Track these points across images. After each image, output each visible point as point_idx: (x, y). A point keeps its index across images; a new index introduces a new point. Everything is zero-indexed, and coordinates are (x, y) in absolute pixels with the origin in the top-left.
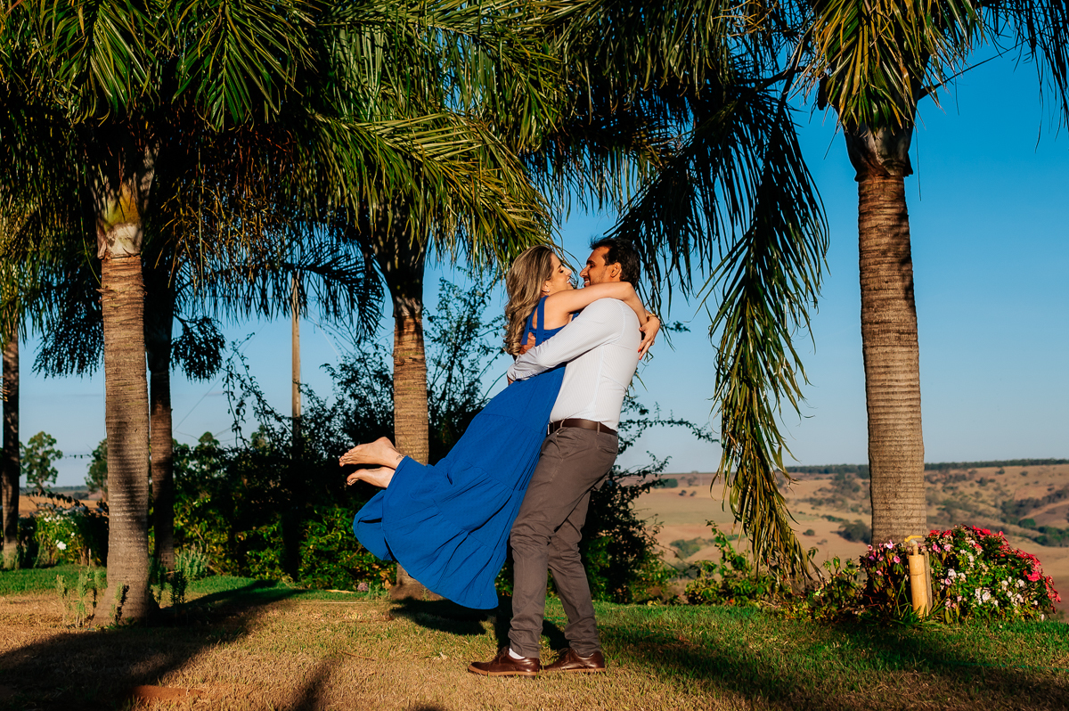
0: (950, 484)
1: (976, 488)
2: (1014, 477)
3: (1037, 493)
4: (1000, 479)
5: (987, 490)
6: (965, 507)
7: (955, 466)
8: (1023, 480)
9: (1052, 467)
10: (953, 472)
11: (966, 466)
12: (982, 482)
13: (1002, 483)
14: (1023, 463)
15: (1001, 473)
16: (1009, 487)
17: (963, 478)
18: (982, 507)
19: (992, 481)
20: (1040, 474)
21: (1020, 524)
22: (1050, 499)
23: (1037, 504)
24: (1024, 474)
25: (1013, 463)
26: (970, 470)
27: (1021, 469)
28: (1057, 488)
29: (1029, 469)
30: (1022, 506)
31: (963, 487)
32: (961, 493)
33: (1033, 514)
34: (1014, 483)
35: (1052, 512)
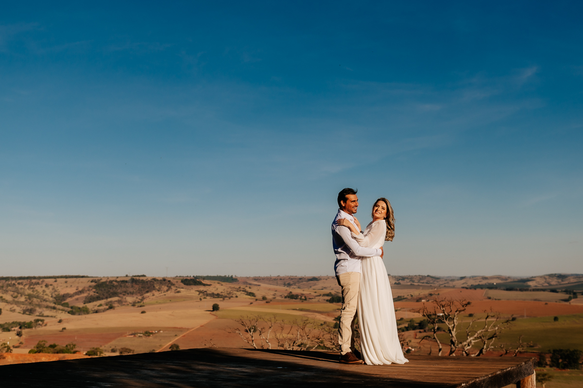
0: (32, 287)
1: (44, 288)
2: (62, 283)
3: (71, 291)
4: (55, 284)
5: (49, 289)
6: (37, 297)
7: (34, 278)
8: (65, 285)
9: (78, 279)
10: (34, 281)
11: (40, 278)
12: (47, 286)
13: (56, 286)
14: (66, 277)
15: (56, 281)
16: (59, 288)
17: (38, 284)
18: (46, 297)
19: (51, 285)
20: (73, 282)
21: (62, 305)
22: (76, 294)
23: (71, 296)
24: (66, 282)
25: (62, 277)
26: (41, 280)
27: (64, 280)
28: (80, 289)
29: (69, 280)
30: (65, 296)
31: (38, 288)
32: (36, 290)
33: (68, 300)
34: (61, 286)
35: (77, 299)
